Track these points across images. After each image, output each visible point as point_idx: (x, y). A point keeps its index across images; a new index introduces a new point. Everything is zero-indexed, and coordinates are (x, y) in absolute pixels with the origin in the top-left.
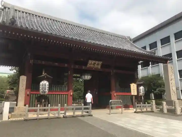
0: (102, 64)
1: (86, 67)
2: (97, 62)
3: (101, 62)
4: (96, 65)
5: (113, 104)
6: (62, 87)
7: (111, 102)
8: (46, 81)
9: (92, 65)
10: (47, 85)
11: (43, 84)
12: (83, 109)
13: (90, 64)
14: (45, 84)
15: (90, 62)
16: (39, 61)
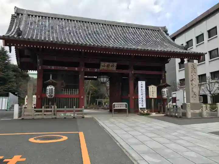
0: (117, 65)
1: (99, 70)
2: (111, 64)
3: (116, 64)
4: (110, 66)
5: (116, 107)
6: (73, 90)
7: (114, 105)
8: (52, 86)
9: (106, 67)
10: (53, 89)
11: (50, 88)
12: (74, 111)
13: (103, 66)
14: (52, 89)
15: (102, 64)
16: (48, 66)
